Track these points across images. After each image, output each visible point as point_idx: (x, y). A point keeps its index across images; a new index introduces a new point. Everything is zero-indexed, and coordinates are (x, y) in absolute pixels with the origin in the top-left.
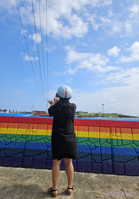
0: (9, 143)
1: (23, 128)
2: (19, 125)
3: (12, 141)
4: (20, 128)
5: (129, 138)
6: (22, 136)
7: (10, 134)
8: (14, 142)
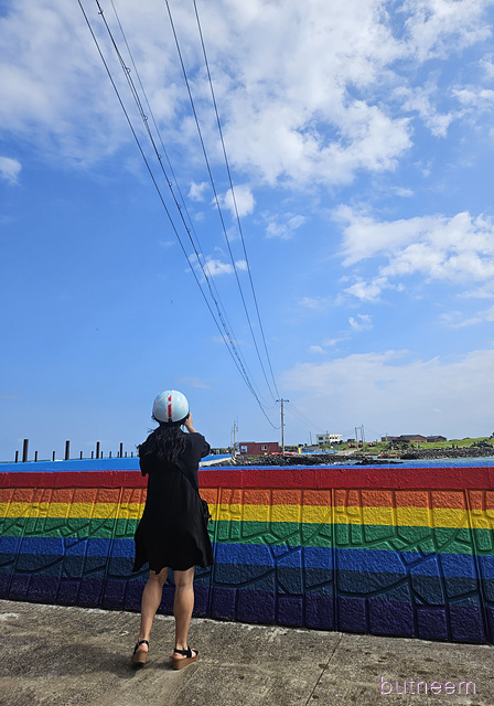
0: (76, 543)
1: (106, 502)
2: (98, 494)
3: (81, 537)
4: (100, 501)
5: (384, 522)
6: (104, 523)
7: (77, 519)
8: (85, 538)
